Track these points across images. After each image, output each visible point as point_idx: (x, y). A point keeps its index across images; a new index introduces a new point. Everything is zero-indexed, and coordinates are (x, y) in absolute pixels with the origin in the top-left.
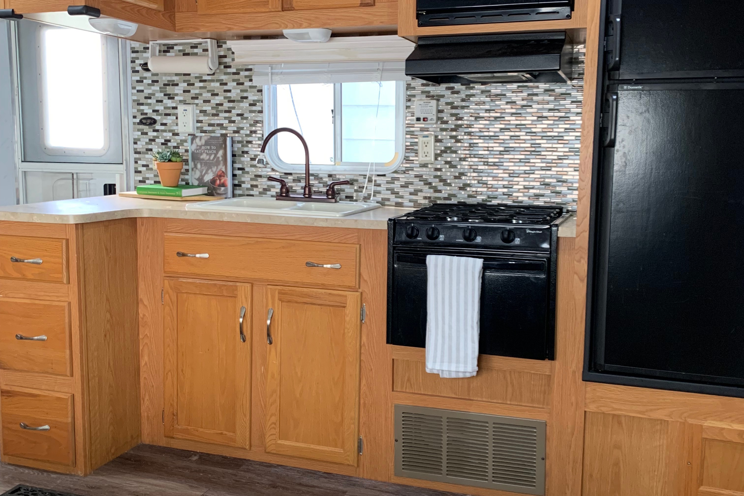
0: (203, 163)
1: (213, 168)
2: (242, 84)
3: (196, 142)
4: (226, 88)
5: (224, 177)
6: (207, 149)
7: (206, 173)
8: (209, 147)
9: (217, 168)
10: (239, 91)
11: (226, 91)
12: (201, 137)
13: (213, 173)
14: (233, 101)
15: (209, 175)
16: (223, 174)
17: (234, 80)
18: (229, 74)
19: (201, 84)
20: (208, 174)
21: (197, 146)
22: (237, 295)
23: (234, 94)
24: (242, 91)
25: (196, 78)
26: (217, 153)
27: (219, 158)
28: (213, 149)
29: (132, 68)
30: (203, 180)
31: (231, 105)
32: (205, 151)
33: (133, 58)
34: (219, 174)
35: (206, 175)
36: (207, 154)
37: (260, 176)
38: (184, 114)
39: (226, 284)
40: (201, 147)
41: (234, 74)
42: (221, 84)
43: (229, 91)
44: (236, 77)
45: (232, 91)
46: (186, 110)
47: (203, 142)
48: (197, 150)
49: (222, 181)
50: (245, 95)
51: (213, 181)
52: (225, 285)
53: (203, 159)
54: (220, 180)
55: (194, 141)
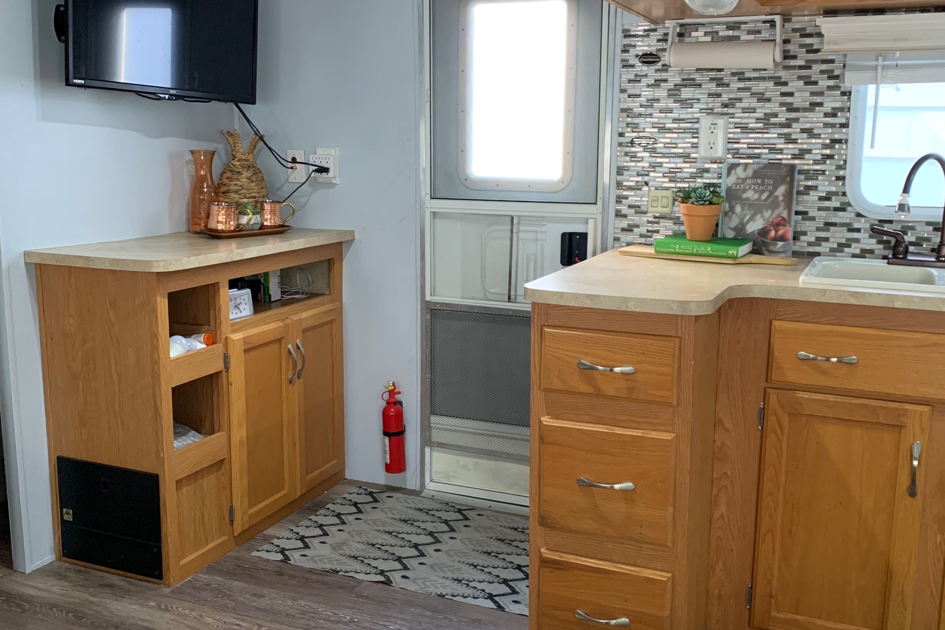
0: (747, 205)
1: (765, 213)
2: (816, 83)
3: (736, 173)
4: (784, 89)
5: (785, 226)
6: (757, 184)
7: (752, 219)
8: (759, 181)
9: (772, 213)
10: (808, 94)
11: (783, 94)
12: (746, 165)
13: (764, 220)
14: (797, 110)
15: (757, 223)
16: (782, 222)
17: (800, 78)
18: (793, 67)
19: (741, 85)
20: (755, 221)
21: (738, 179)
22: (906, 423)
23: (797, 101)
24: (813, 94)
25: (734, 74)
26: (775, 188)
27: (777, 197)
28: (768, 184)
29: (623, 60)
30: (745, 230)
31: (793, 115)
32: (752, 187)
33: (625, 46)
34: (776, 221)
35: (751, 223)
36: (756, 191)
37: (834, 224)
38: (712, 130)
39: (884, 405)
40: (744, 180)
41: (801, 67)
42: (777, 84)
43: (791, 94)
44: (804, 72)
45: (796, 94)
46: (716, 124)
47: (750, 172)
48: (736, 184)
49: (781, 232)
50: (818, 99)
51: (764, 232)
52: (884, 408)
53: (747, 199)
54: (776, 231)
55: (733, 172)
